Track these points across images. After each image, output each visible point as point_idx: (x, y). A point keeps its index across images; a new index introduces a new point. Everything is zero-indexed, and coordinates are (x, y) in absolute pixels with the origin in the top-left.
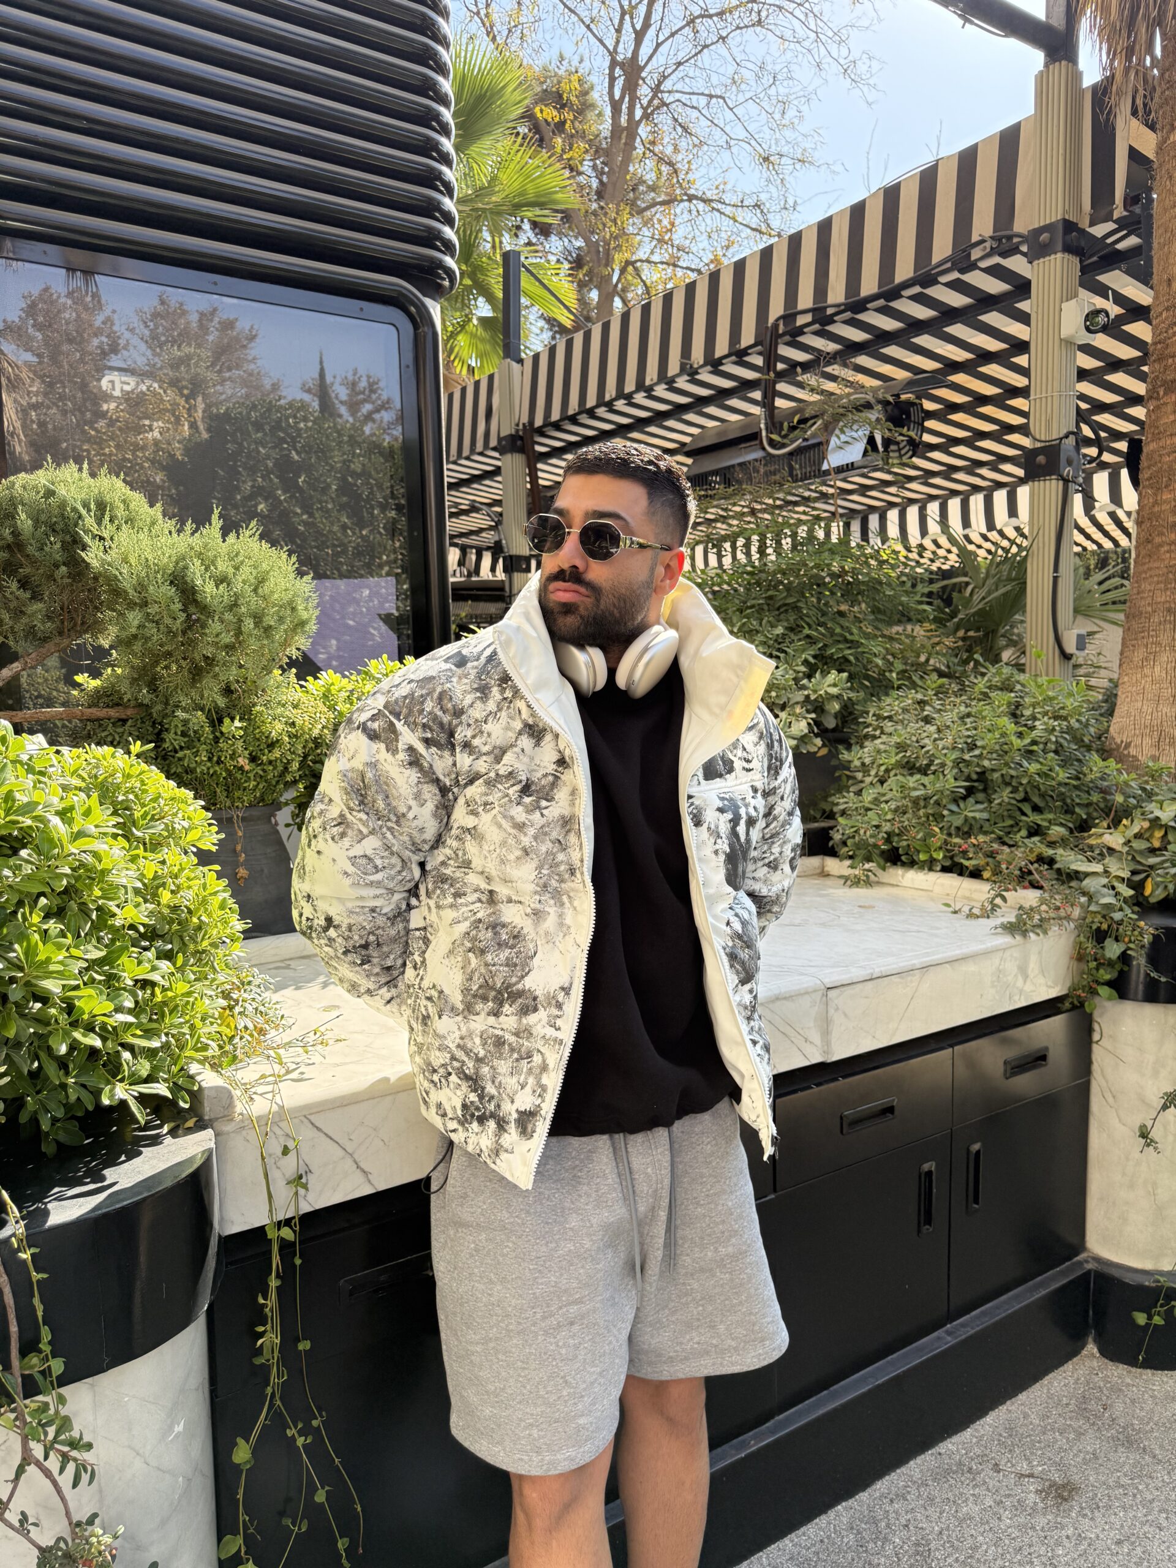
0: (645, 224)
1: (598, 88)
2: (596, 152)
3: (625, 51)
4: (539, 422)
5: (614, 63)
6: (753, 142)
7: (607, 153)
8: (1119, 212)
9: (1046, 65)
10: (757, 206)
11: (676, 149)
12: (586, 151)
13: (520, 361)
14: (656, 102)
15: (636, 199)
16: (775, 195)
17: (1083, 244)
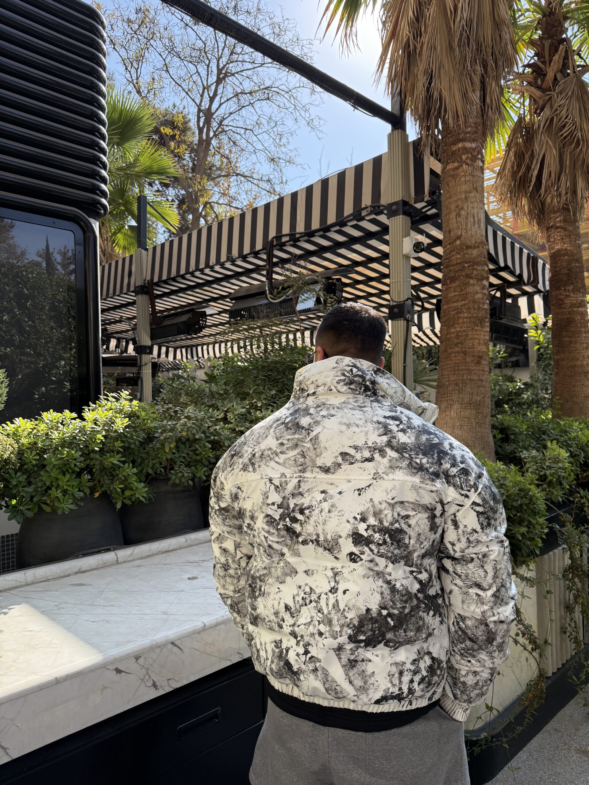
0: (216, 185)
1: (193, 121)
2: (191, 150)
3: (205, 105)
4: (156, 280)
5: (199, 111)
6: (267, 152)
7: (196, 151)
8: (427, 198)
9: (392, 130)
10: (268, 181)
11: (230, 151)
12: (186, 150)
13: (147, 250)
14: (220, 130)
15: (211, 173)
16: (277, 176)
17: (412, 211)
